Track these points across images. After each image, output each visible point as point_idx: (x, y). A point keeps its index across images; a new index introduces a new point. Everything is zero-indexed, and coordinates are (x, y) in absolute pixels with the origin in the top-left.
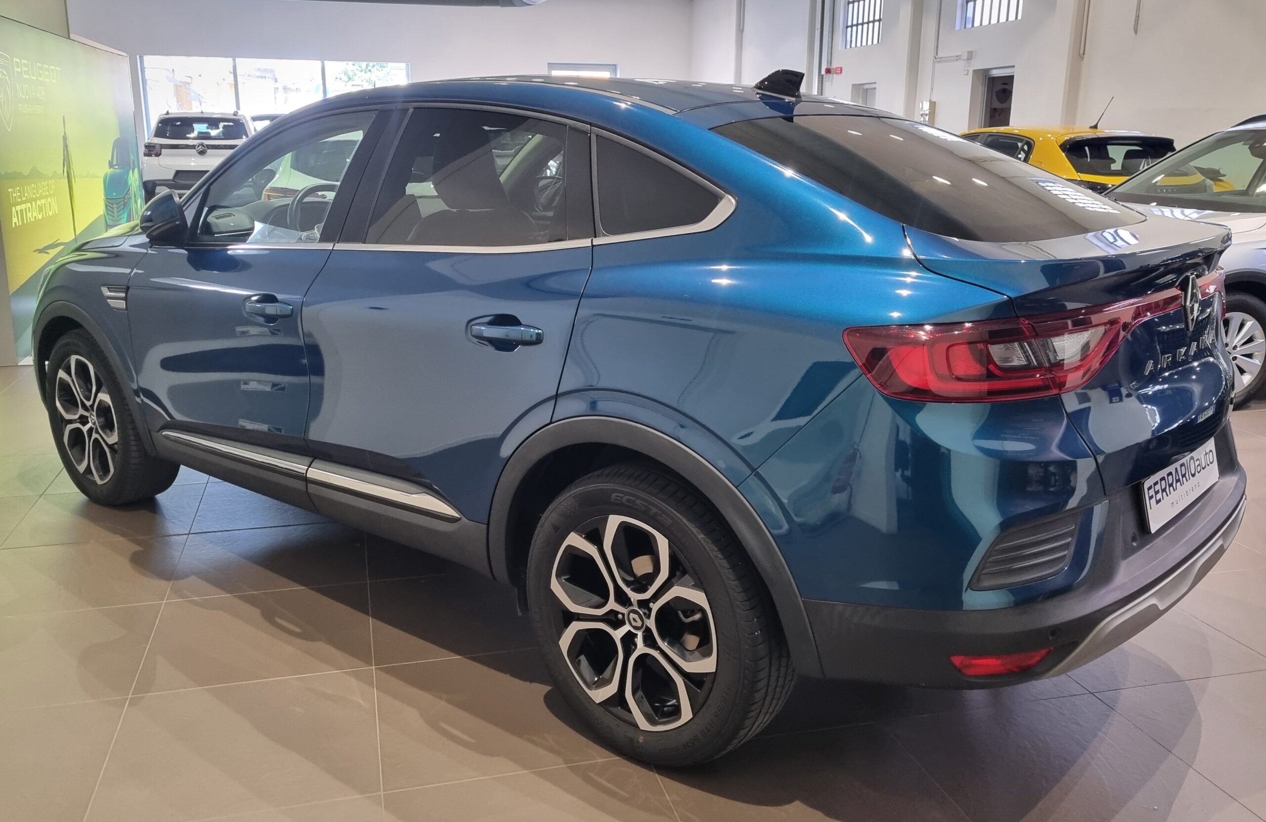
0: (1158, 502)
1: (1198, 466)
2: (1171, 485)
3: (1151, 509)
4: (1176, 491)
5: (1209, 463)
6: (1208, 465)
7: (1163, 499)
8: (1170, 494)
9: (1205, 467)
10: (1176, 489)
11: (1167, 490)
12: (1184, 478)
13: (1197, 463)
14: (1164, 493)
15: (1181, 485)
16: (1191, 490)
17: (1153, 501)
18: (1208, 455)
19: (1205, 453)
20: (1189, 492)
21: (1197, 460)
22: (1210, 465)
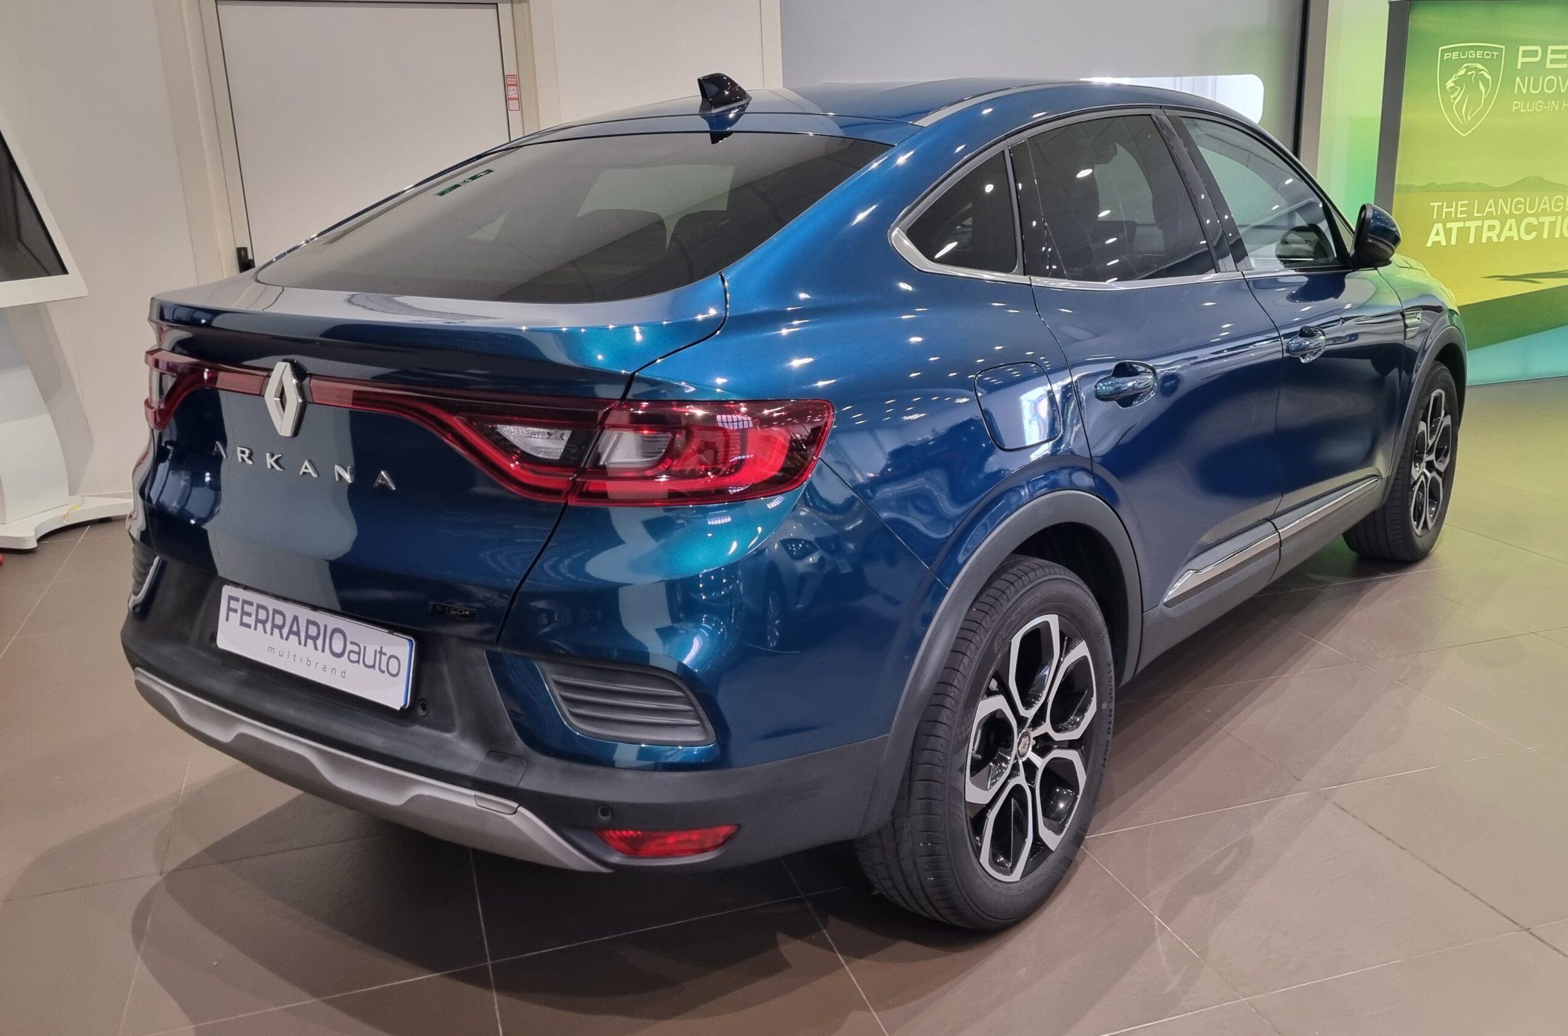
0: (242, 624)
1: (351, 652)
2: (281, 628)
3: (227, 619)
4: (284, 641)
5: (384, 668)
6: (383, 672)
7: (255, 629)
8: (272, 634)
9: (373, 667)
10: (287, 639)
11: (269, 626)
12: (310, 642)
13: (356, 649)
14: (260, 626)
15: (300, 643)
16: (320, 666)
17: (235, 617)
18: (384, 659)
19: (379, 650)
20: (313, 664)
21: (352, 643)
22: (386, 672)
